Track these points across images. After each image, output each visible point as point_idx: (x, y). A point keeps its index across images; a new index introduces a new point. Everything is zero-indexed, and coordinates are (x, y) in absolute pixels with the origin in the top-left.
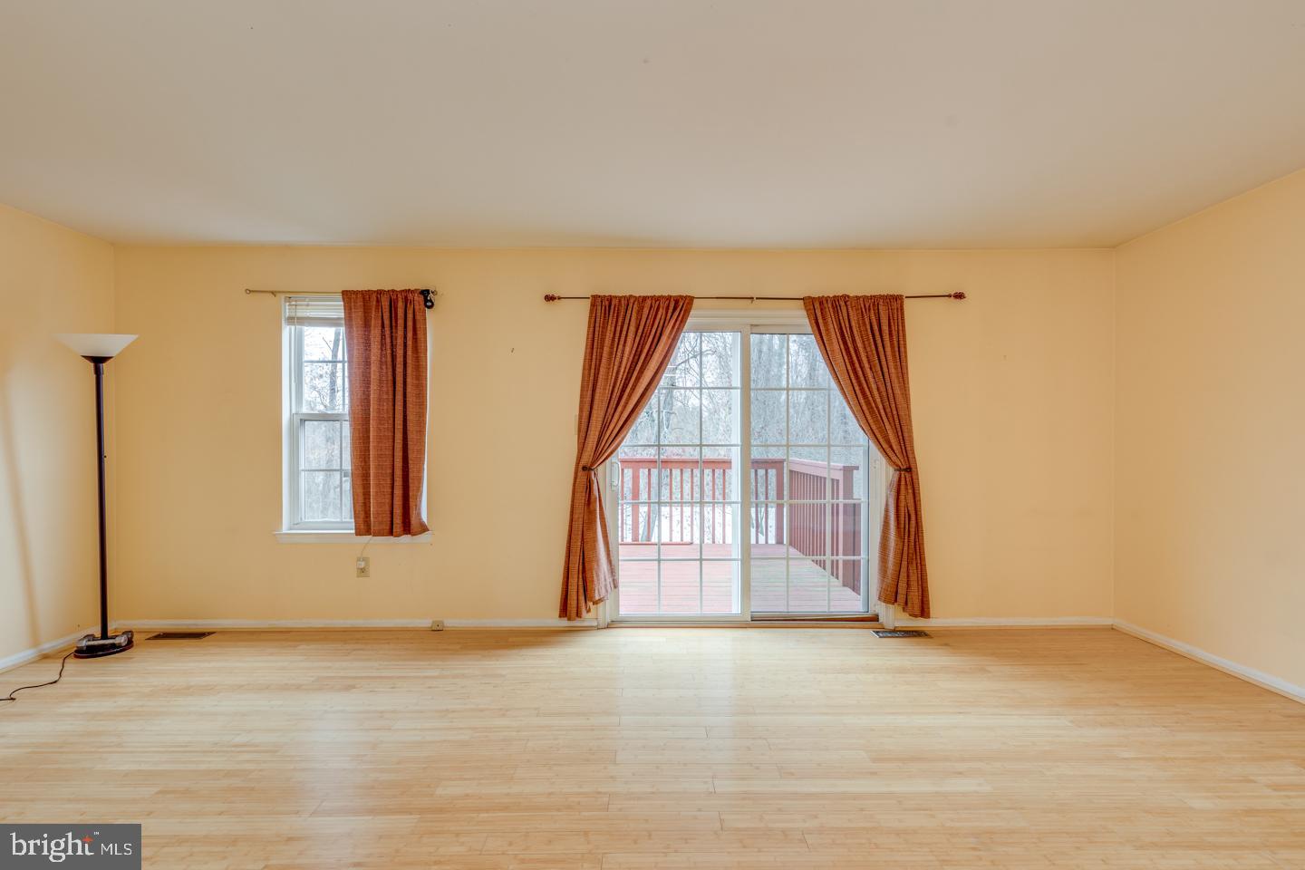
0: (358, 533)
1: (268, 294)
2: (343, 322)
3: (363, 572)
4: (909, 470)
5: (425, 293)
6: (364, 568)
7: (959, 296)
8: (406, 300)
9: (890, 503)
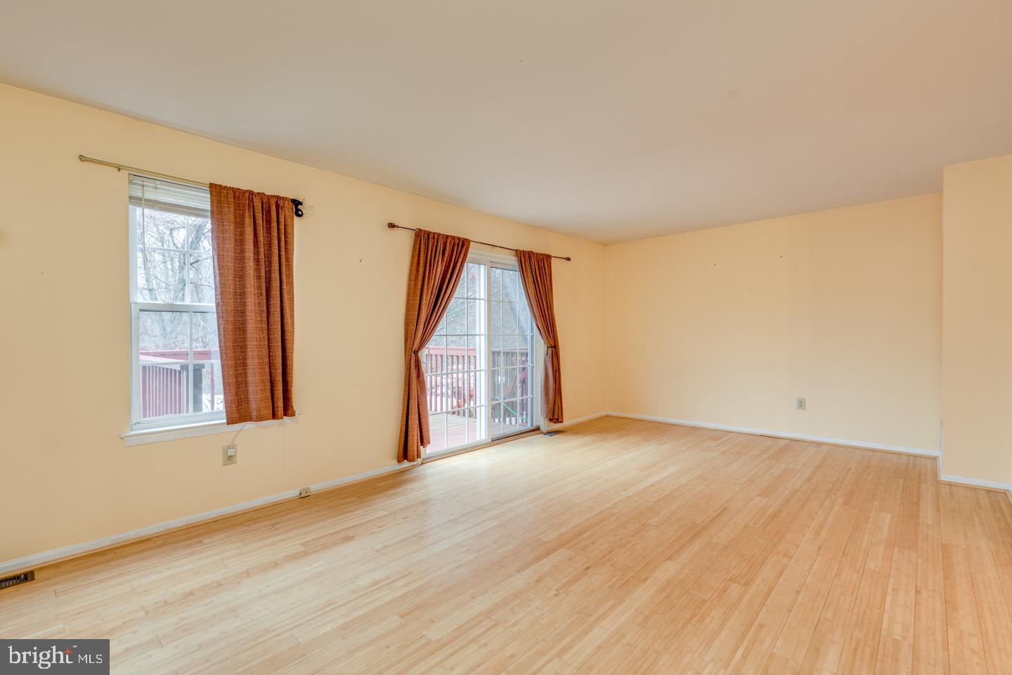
0: (231, 421)
1: (112, 169)
2: (209, 214)
3: (230, 459)
4: (555, 347)
5: (296, 203)
6: (231, 456)
7: (569, 259)
8: (277, 206)
9: (548, 366)
